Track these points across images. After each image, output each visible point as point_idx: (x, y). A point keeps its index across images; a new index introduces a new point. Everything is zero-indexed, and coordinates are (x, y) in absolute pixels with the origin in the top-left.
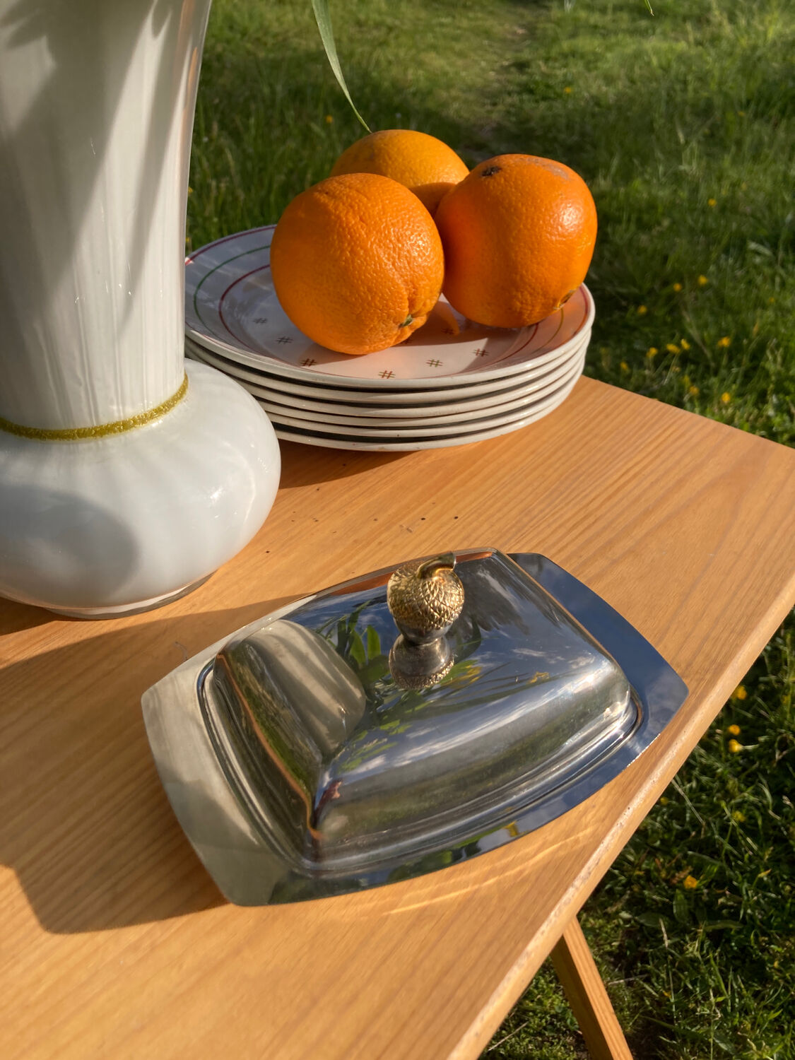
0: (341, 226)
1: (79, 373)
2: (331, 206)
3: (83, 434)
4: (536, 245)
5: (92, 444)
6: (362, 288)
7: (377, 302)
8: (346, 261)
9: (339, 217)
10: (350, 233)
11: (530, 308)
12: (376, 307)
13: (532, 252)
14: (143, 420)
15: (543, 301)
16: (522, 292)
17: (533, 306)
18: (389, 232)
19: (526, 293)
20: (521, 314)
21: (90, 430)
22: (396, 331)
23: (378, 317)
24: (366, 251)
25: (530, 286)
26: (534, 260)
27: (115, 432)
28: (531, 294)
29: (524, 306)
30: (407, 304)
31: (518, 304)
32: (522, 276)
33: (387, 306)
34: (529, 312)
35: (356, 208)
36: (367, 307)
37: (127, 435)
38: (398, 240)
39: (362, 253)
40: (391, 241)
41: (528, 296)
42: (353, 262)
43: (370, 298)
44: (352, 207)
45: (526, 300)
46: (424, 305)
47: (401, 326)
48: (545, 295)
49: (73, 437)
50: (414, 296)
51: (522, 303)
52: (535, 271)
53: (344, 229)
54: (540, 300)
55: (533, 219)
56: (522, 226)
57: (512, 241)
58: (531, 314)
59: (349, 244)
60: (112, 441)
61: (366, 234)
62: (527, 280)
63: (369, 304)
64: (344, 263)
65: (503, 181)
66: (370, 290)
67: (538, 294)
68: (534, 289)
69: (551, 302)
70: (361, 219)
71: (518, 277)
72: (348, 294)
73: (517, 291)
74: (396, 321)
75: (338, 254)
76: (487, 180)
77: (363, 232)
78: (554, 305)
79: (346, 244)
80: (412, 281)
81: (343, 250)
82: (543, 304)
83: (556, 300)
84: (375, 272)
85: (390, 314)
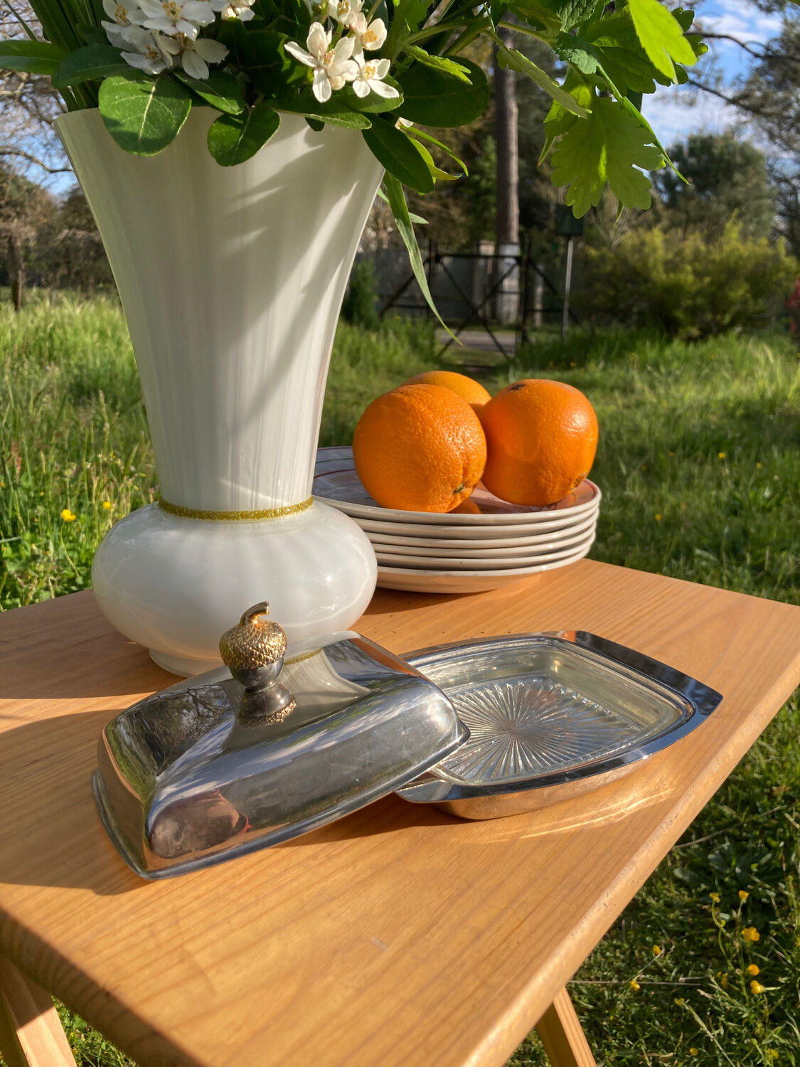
0: (414, 412)
1: (251, 466)
2: (406, 399)
3: (245, 516)
4: (556, 434)
5: (250, 525)
6: (430, 456)
7: (441, 467)
8: (419, 435)
9: (412, 406)
10: (421, 416)
11: (552, 485)
12: (441, 471)
14: (287, 511)
15: (562, 479)
16: (546, 471)
17: (554, 484)
18: (449, 418)
19: (549, 471)
20: (545, 490)
21: (251, 513)
22: (451, 496)
23: (440, 479)
24: (433, 429)
25: (552, 465)
26: (555, 445)
27: (268, 517)
28: (553, 473)
29: (548, 482)
30: (461, 471)
31: (543, 480)
32: (547, 457)
33: (448, 470)
35: (425, 401)
36: (433, 471)
37: (276, 521)
38: (456, 424)
39: (430, 430)
40: (451, 424)
41: (551, 475)
42: (424, 435)
43: (435, 463)
44: (421, 400)
45: (549, 478)
46: (473, 476)
47: (455, 492)
48: (563, 474)
49: (237, 519)
50: (466, 465)
51: (546, 480)
52: (556, 453)
53: (417, 414)
54: (560, 478)
55: (553, 416)
56: (545, 420)
57: (538, 430)
58: (552, 491)
59: (421, 423)
60: (264, 524)
61: (434, 418)
62: (550, 460)
63: (435, 468)
64: (417, 437)
65: (527, 392)
66: (436, 457)
67: (558, 472)
68: (555, 468)
69: (568, 481)
70: (429, 408)
71: (544, 458)
72: (420, 460)
73: (543, 469)
74: (452, 486)
75: (413, 430)
76: (516, 392)
77: (431, 416)
78: (570, 484)
79: (419, 424)
80: (466, 454)
81: (416, 428)
82: (562, 483)
83: (571, 480)
84: (440, 443)
85: (449, 479)
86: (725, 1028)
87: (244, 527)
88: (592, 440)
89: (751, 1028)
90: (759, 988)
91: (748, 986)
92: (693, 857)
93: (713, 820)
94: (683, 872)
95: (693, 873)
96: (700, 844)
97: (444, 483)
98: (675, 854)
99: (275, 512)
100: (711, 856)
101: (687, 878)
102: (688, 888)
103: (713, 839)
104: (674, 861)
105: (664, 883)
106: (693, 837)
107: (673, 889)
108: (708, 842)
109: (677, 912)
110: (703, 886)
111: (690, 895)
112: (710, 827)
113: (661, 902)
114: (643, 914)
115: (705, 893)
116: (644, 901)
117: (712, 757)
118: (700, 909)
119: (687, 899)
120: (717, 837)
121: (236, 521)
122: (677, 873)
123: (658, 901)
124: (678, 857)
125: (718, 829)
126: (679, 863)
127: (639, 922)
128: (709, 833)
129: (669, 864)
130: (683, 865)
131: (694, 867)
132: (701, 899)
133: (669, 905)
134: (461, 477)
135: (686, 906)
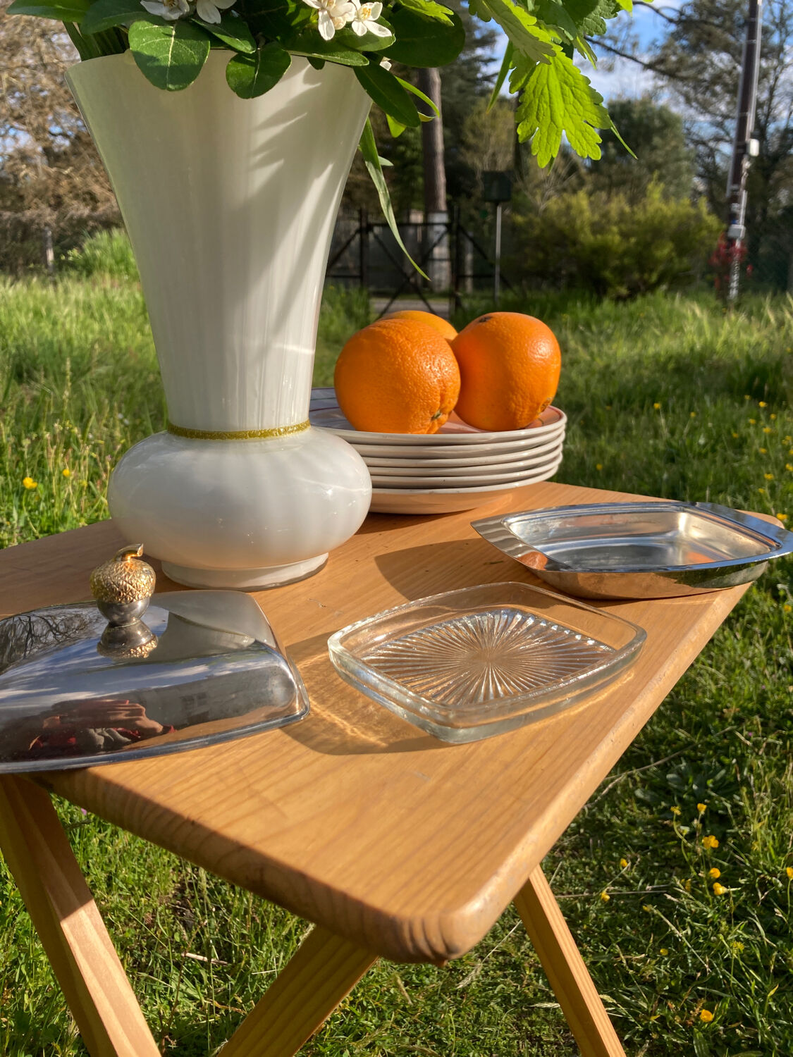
0: (393, 343)
1: (257, 388)
4: (524, 360)
5: (257, 443)
6: (410, 384)
7: (420, 393)
8: (399, 364)
10: (400, 347)
11: (521, 409)
12: (420, 397)
16: (516, 395)
17: (524, 408)
19: (519, 396)
20: (515, 414)
21: (258, 432)
22: (429, 422)
23: (420, 406)
25: (521, 390)
26: (524, 371)
28: (522, 398)
29: (517, 406)
30: (439, 398)
31: (513, 405)
32: (516, 382)
34: (520, 414)
35: (402, 333)
36: (414, 397)
39: (409, 359)
41: (520, 400)
42: (404, 364)
43: (416, 391)
44: (399, 332)
45: (519, 402)
48: (532, 399)
50: (444, 394)
51: (516, 404)
52: (525, 378)
53: (396, 345)
54: (529, 403)
55: (520, 344)
56: (513, 348)
57: (507, 357)
59: (400, 353)
60: (271, 441)
61: (412, 348)
62: (519, 386)
63: (415, 395)
64: (397, 366)
65: (495, 323)
67: (527, 397)
68: (524, 393)
69: (535, 406)
70: (407, 339)
71: (513, 383)
72: (401, 388)
73: (513, 394)
74: (431, 413)
75: (393, 360)
76: (484, 324)
77: (409, 346)
78: (537, 409)
79: (398, 354)
80: (443, 381)
82: (530, 407)
83: (538, 404)
85: (428, 404)
86: (692, 928)
87: (252, 445)
88: (556, 366)
89: (716, 928)
90: (721, 889)
91: (711, 890)
92: (652, 778)
93: (669, 744)
94: (644, 793)
95: (653, 793)
96: (658, 766)
97: (423, 409)
98: (636, 777)
99: (279, 431)
100: (669, 776)
101: (648, 798)
102: (649, 806)
103: (669, 761)
104: (635, 783)
105: (627, 804)
106: (652, 760)
107: (635, 808)
108: (665, 764)
109: (640, 829)
110: (663, 804)
111: (652, 813)
112: (666, 750)
113: (625, 821)
114: (609, 832)
115: (666, 810)
116: (609, 820)
117: (690, 629)
118: (661, 824)
119: (648, 816)
120: (673, 759)
121: (244, 440)
122: (639, 793)
123: (621, 821)
124: (638, 779)
125: (674, 751)
126: (639, 785)
127: (604, 840)
128: (666, 756)
129: (631, 786)
130: (644, 787)
131: (654, 788)
132: (662, 816)
133: (633, 823)
134: (438, 403)
135: (648, 823)
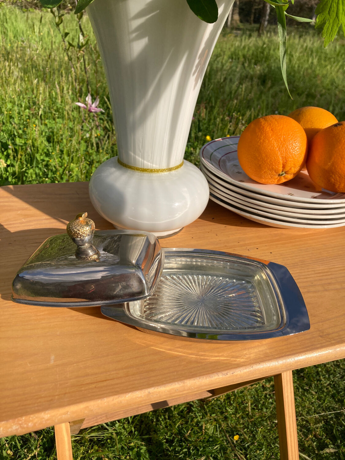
0: (263, 130)
1: (141, 148)
3: (138, 169)
5: (140, 174)
6: (263, 155)
7: (268, 161)
9: (263, 127)
10: (265, 133)
12: (268, 164)
13: (342, 159)
14: (158, 171)
16: (335, 175)
17: (340, 183)
18: (281, 137)
19: (336, 176)
21: (140, 169)
22: (277, 177)
23: (268, 168)
24: (269, 141)
25: (339, 173)
26: (342, 162)
27: (147, 172)
28: (339, 177)
29: (336, 181)
33: (272, 164)
34: (338, 185)
35: (272, 125)
36: (264, 162)
37: (152, 175)
38: (284, 141)
39: (267, 142)
40: (280, 140)
42: (263, 144)
43: (266, 159)
44: (270, 124)
45: (337, 179)
46: (291, 169)
47: (279, 175)
49: (135, 170)
50: (285, 164)
51: (335, 180)
52: (342, 167)
53: (263, 132)
56: (340, 147)
59: (264, 137)
60: (146, 174)
61: (271, 135)
62: (337, 170)
64: (259, 144)
66: (266, 156)
67: (342, 177)
68: (340, 175)
70: (272, 130)
72: (258, 156)
73: (333, 174)
74: (276, 172)
75: (258, 140)
79: (262, 137)
80: (285, 157)
81: (260, 139)
84: (270, 150)
85: (273, 168)
87: (137, 174)
97: (270, 170)
121: (134, 170)
